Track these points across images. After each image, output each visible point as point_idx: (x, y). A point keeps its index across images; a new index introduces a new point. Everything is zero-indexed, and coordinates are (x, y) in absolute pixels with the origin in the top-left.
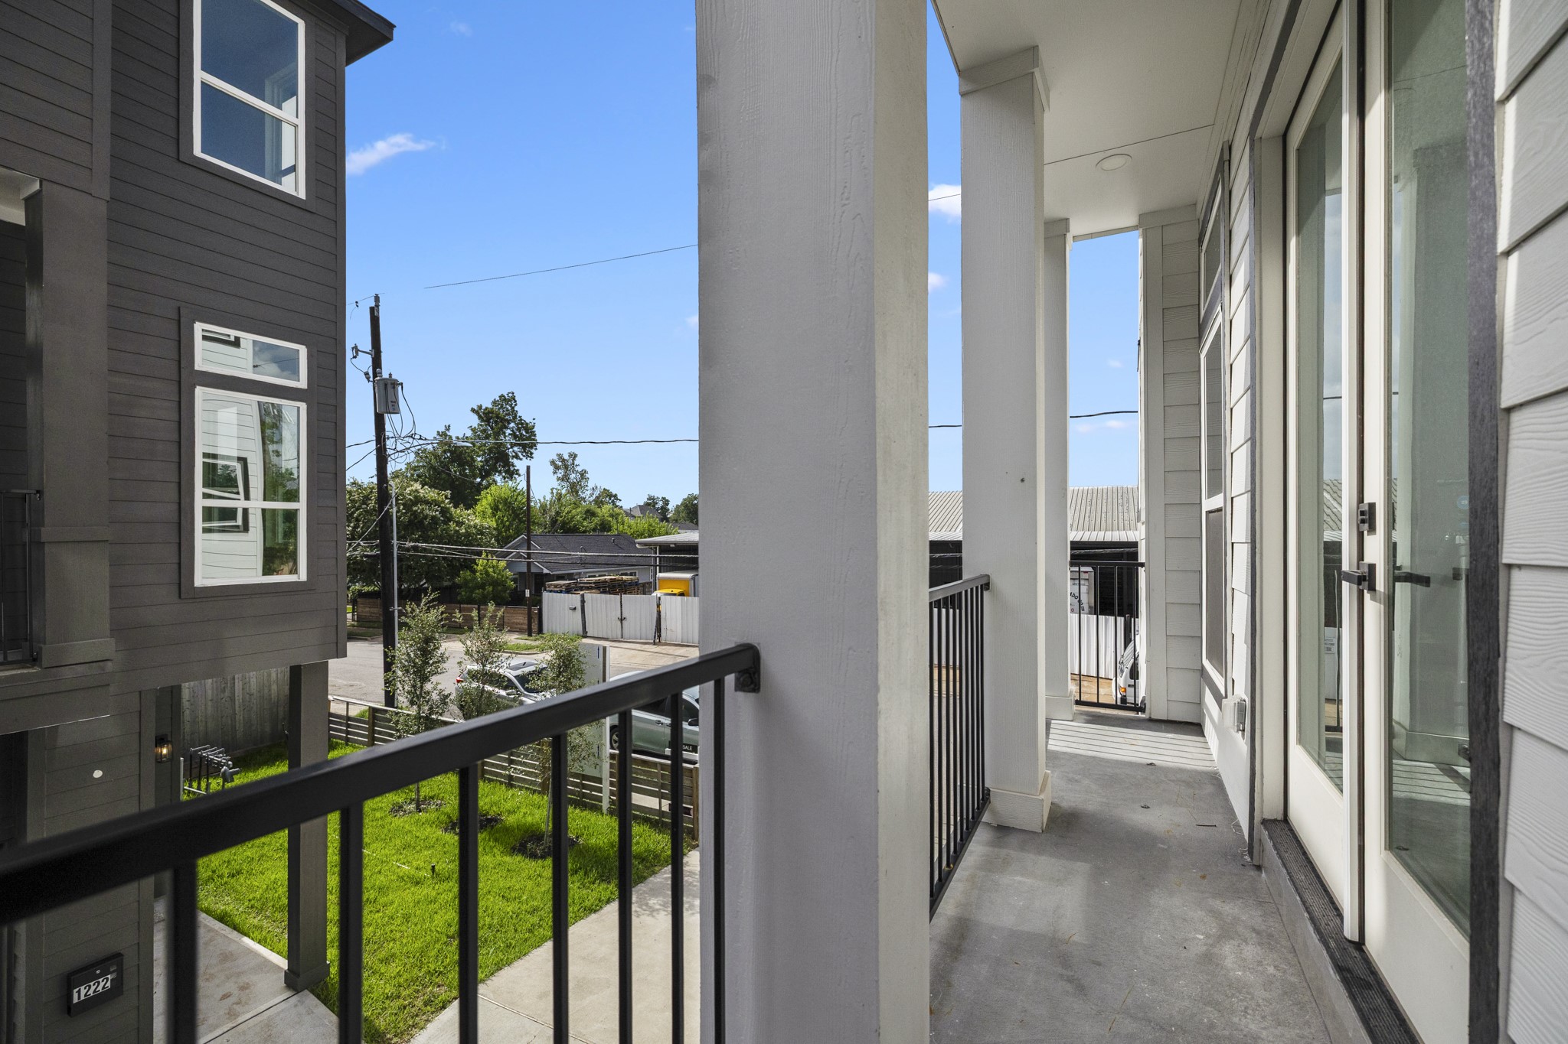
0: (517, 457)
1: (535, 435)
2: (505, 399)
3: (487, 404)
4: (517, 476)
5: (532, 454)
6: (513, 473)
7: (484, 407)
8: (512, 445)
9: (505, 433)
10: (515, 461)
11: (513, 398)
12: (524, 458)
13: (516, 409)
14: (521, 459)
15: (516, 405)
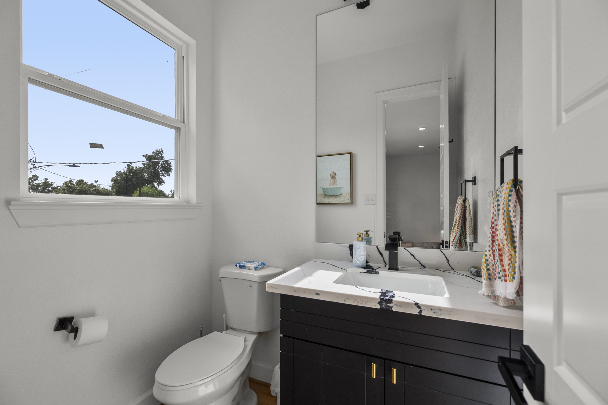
0: (164, 176)
1: (171, 166)
2: (158, 151)
3: (150, 153)
4: (163, 184)
5: (170, 174)
6: (161, 182)
7: (148, 155)
8: (161, 171)
9: (158, 166)
10: (162, 177)
11: (162, 151)
12: (167, 176)
13: (163, 155)
14: (165, 176)
15: (163, 154)
